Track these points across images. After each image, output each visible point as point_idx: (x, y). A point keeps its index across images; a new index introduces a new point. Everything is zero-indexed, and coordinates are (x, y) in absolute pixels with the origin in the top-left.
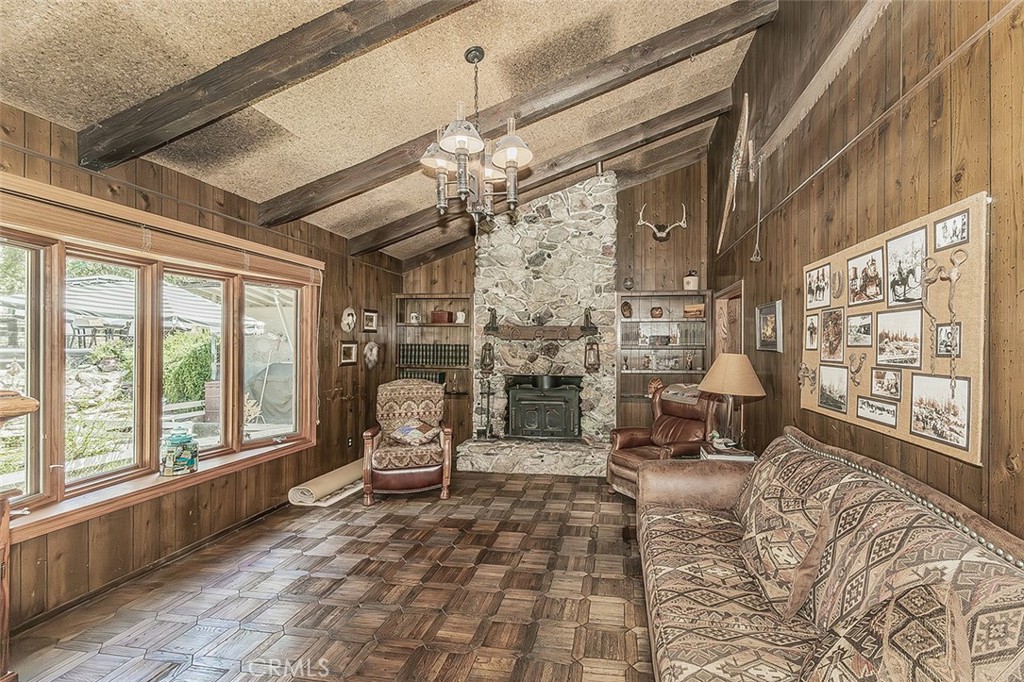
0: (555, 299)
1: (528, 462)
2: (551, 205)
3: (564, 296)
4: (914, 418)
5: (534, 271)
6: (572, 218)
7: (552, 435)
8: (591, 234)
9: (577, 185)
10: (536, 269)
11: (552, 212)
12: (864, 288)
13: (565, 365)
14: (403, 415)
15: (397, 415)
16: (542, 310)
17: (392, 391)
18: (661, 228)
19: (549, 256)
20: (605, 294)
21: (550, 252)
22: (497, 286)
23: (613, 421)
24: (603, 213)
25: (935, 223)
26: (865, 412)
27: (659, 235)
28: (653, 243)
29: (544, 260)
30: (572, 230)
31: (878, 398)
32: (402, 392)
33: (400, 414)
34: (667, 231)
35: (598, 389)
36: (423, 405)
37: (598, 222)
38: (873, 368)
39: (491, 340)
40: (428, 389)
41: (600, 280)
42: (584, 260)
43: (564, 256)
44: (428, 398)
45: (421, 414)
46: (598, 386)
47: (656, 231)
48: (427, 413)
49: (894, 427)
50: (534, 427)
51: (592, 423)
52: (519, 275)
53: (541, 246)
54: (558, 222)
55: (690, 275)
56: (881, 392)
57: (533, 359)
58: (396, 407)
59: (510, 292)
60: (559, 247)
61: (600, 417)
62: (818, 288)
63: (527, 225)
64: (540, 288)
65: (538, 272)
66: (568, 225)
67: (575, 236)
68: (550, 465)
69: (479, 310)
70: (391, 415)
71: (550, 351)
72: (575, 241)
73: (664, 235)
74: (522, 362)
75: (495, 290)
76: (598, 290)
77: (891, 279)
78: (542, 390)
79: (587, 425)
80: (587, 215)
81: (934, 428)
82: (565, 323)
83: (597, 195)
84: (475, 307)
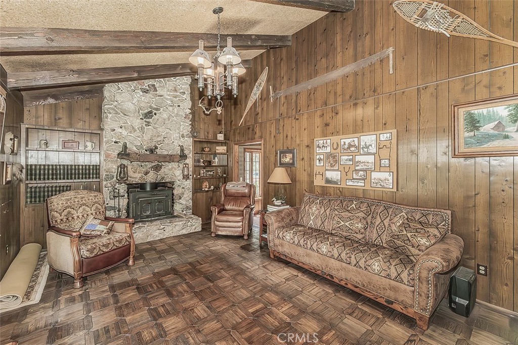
0: (159, 139)
1: (157, 233)
2: (157, 85)
3: (164, 138)
4: (372, 183)
5: (146, 122)
6: (169, 95)
7: (160, 216)
8: (179, 106)
9: (172, 78)
10: (147, 120)
11: (157, 89)
12: (349, 148)
13: (166, 176)
14: (81, 217)
15: (76, 218)
16: (152, 145)
17: (68, 200)
18: (207, 110)
19: (155, 114)
20: (187, 139)
21: (156, 112)
22: (121, 128)
23: (190, 204)
24: (185, 96)
25: (380, 134)
26: (351, 183)
27: (206, 112)
28: (203, 116)
29: (153, 116)
30: (169, 102)
31: (357, 179)
32: (76, 200)
33: (78, 217)
34: (210, 111)
35: (183, 188)
36: (94, 208)
37: (182, 101)
38: (353, 171)
39: (125, 162)
40: (95, 196)
41: (184, 131)
42: (175, 119)
43: (165, 116)
44: (96, 203)
45: (94, 214)
46: (183, 186)
47: (205, 110)
48: (98, 213)
49: (364, 186)
50: (148, 213)
51: (181, 206)
52: (137, 123)
53: (151, 107)
54: (161, 96)
55: (220, 133)
56: (357, 177)
57: (146, 173)
58: (73, 212)
59: (131, 132)
60: (162, 109)
61: (184, 203)
62: (323, 146)
63: (141, 93)
64: (149, 131)
65: (149, 122)
66: (167, 99)
67: (171, 106)
68: (169, 232)
69: (107, 142)
70: (70, 218)
71: (157, 168)
72: (171, 108)
73: (208, 113)
74: (140, 175)
75: (120, 130)
76: (183, 136)
77: (361, 146)
78: (146, 192)
79: (178, 208)
80: (177, 95)
81: (381, 185)
82: (166, 153)
83: (183, 86)
84: (104, 139)
